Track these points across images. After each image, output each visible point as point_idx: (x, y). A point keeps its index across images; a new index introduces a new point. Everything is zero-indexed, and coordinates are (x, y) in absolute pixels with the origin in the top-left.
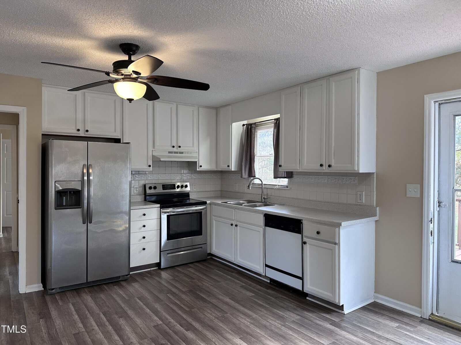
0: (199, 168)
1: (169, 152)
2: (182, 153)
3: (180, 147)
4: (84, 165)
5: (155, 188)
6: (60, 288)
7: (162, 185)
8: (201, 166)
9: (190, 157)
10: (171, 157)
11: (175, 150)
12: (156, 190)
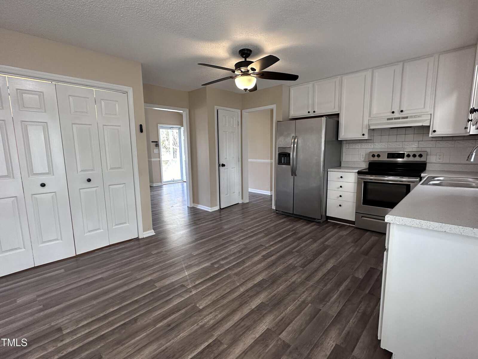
0: (432, 134)
1: (388, 119)
2: (407, 118)
3: (402, 111)
4: (293, 136)
5: (379, 156)
6: (282, 212)
7: (388, 153)
8: (434, 131)
9: (419, 121)
10: (392, 124)
11: (396, 115)
12: (379, 158)
